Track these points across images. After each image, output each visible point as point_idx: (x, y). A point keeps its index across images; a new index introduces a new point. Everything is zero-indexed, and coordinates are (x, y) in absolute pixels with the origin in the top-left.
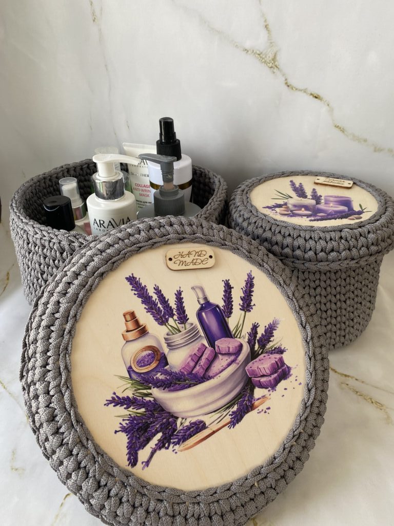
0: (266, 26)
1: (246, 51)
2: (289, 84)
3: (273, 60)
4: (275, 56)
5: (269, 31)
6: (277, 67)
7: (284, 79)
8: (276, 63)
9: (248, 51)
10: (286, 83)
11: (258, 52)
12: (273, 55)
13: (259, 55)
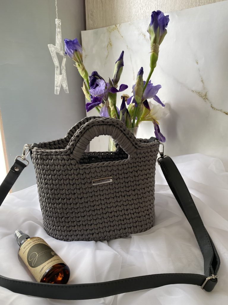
0: (202, 81)
1: (193, 91)
2: (213, 107)
3: (205, 95)
4: (206, 94)
5: (203, 83)
6: (207, 99)
7: (210, 104)
8: (207, 97)
9: (194, 91)
10: (212, 107)
11: (198, 92)
12: (205, 93)
13: (199, 93)
